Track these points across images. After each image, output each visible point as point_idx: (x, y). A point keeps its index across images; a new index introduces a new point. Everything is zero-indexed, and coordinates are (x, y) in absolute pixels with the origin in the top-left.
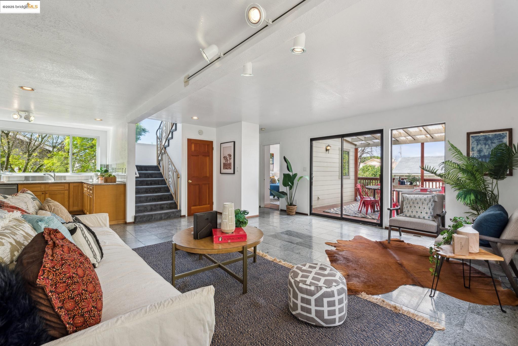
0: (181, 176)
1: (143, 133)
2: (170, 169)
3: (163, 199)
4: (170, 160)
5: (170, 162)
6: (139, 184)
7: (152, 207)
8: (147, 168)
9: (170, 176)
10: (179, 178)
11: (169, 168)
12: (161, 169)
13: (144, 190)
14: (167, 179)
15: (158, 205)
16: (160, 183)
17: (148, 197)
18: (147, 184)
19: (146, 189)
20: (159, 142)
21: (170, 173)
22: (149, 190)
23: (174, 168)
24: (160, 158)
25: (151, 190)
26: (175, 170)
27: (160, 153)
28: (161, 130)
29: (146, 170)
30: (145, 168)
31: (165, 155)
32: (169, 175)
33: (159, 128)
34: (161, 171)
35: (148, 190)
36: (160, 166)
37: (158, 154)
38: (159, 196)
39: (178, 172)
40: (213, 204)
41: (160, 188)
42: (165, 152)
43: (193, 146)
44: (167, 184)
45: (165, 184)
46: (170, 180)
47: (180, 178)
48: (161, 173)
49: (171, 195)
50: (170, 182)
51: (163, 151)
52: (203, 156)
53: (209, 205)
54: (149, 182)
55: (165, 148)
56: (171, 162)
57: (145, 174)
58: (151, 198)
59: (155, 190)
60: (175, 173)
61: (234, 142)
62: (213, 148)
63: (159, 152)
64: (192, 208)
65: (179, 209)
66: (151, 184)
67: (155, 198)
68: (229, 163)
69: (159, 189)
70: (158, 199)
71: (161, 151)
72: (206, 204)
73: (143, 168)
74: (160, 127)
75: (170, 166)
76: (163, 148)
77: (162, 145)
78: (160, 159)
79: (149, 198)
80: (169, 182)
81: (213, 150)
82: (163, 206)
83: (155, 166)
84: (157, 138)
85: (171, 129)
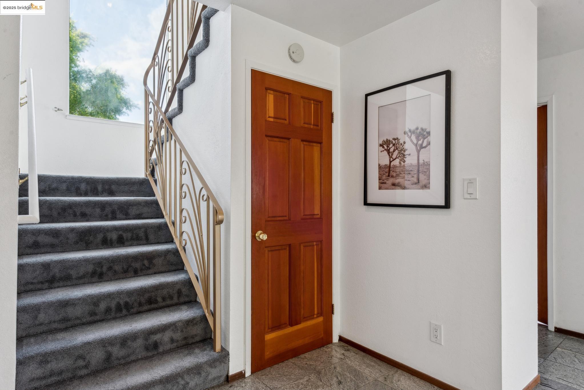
0: (228, 217)
1: (124, 110)
2: (185, 189)
3: (159, 299)
4: (184, 158)
5: (185, 165)
6: (76, 243)
7: (109, 348)
8: (113, 187)
9: (185, 213)
10: (220, 222)
11: (182, 186)
12: (157, 190)
13: (90, 268)
14: (174, 224)
15: (133, 336)
16: (151, 237)
17: (95, 300)
18: (106, 243)
19: (99, 262)
20: (151, 106)
21: (187, 204)
22: (110, 268)
23: (198, 185)
24: (154, 156)
25: (117, 268)
26: (204, 192)
27: (155, 141)
28: (157, 68)
29: (111, 193)
30: (107, 187)
31: (168, 144)
32: (181, 211)
33: (152, 65)
34: (158, 196)
35: (105, 269)
36: (155, 181)
37: (147, 140)
38: (142, 291)
39: (215, 201)
40: (332, 313)
41: (150, 257)
42: (171, 134)
43: (271, 98)
44: (176, 240)
45: (170, 240)
46: (186, 227)
47: (222, 226)
48: (156, 203)
49: (189, 283)
50: (185, 236)
51: (163, 132)
52: (302, 141)
53: (321, 319)
54: (114, 236)
55: (170, 120)
56: (190, 161)
57: (103, 205)
58: (113, 305)
59: (133, 264)
60: (203, 205)
61: (448, 74)
62: (332, 115)
63: (152, 137)
64: (269, 337)
65: (218, 348)
66: (121, 242)
67: (128, 300)
68: (415, 162)
69: (146, 262)
70: (140, 304)
71: (157, 134)
72: (311, 317)
73: (100, 188)
74: (154, 59)
75: (186, 179)
76: (162, 121)
77: (161, 111)
78: (155, 160)
79: (103, 306)
80: (182, 233)
81: (332, 121)
82: (156, 337)
83: (139, 179)
84: (147, 94)
85: (191, 45)
